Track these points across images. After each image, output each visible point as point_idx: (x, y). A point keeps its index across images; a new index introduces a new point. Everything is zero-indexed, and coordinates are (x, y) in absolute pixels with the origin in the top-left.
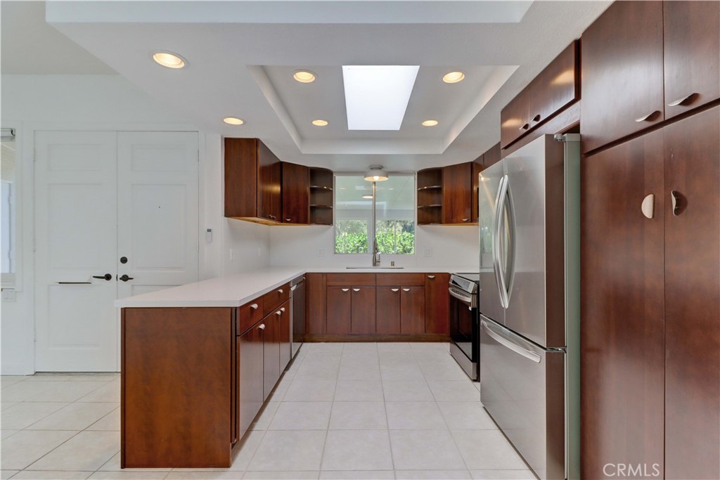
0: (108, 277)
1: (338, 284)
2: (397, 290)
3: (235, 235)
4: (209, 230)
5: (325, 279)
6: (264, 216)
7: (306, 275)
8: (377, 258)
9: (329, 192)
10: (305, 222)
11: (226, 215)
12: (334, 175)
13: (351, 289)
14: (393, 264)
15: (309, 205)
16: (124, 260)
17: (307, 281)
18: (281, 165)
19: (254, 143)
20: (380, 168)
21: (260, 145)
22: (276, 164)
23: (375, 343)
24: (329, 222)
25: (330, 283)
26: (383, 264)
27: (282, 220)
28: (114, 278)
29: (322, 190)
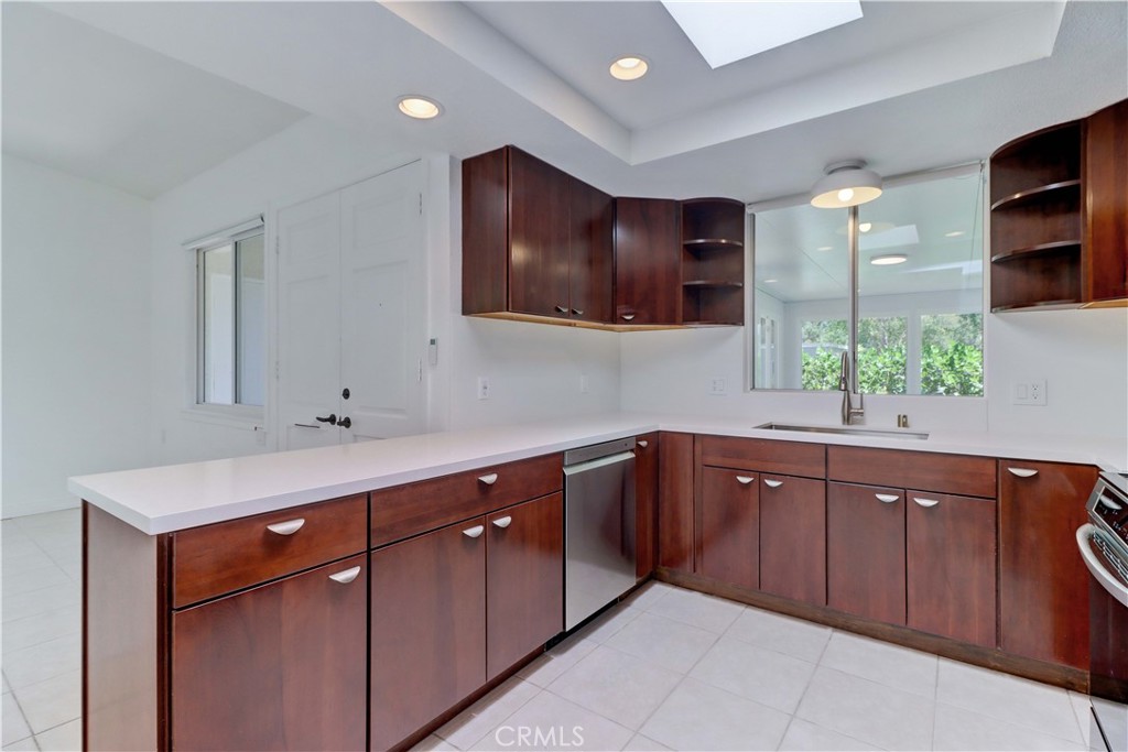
0: (333, 421)
1: (730, 463)
2: (894, 498)
4: (433, 342)
5: (698, 448)
8: (856, 404)
9: (735, 252)
10: (672, 320)
11: (465, 312)
12: (748, 210)
13: (761, 477)
14: (903, 421)
15: (682, 283)
16: (346, 395)
17: (658, 448)
18: (614, 203)
19: (504, 156)
20: (858, 165)
24: (738, 319)
26: (872, 421)
27: (613, 319)
28: (337, 420)
29: (715, 249)
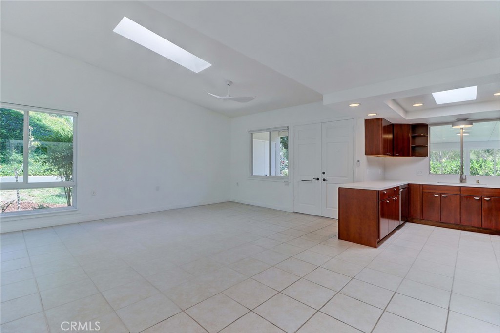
0: (318, 179)
1: (432, 191)
2: (479, 198)
3: (370, 163)
4: (358, 161)
5: (421, 188)
6: (384, 154)
7: (408, 184)
8: (464, 178)
9: (426, 137)
10: (408, 155)
11: (366, 154)
12: (429, 126)
13: (441, 194)
14: (478, 182)
15: (411, 146)
16: (324, 173)
17: (409, 188)
18: (393, 125)
19: (380, 120)
20: (465, 120)
21: (383, 120)
22: (390, 125)
23: (460, 231)
24: (425, 154)
25: (425, 191)
26: (469, 181)
27: (393, 155)
28: (320, 180)
29: (420, 136)
